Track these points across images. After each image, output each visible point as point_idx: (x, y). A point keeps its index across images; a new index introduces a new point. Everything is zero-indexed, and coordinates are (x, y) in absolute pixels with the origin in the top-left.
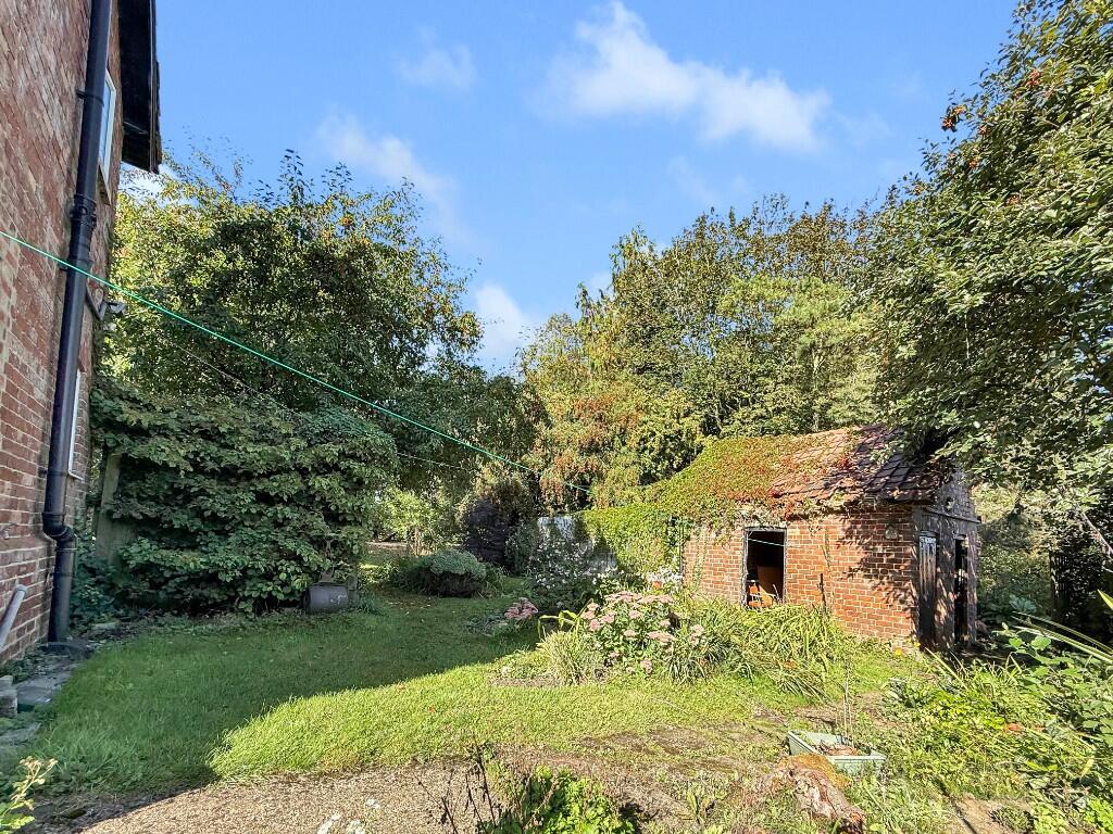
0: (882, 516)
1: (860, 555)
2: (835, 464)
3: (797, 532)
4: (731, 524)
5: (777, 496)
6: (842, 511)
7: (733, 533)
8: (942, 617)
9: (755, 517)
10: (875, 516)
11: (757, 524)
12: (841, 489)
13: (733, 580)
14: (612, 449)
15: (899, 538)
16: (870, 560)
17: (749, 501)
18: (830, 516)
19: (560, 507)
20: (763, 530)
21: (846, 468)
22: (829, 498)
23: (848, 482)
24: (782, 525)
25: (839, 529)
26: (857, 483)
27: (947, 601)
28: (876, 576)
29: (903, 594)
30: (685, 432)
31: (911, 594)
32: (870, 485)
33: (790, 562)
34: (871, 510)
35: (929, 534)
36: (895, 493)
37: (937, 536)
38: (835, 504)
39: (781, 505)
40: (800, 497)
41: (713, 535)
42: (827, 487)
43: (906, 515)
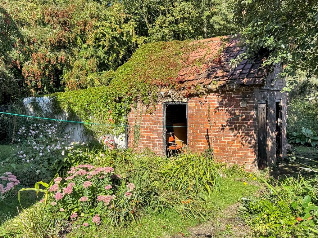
0: (238, 94)
1: (227, 117)
2: (213, 61)
3: (193, 104)
4: (155, 101)
5: (181, 82)
6: (217, 91)
7: (156, 106)
8: (270, 147)
9: (169, 96)
10: (234, 94)
11: (170, 100)
12: (216, 77)
13: (158, 135)
14: (76, 46)
15: (247, 106)
16: (233, 119)
17: (165, 85)
18: (211, 94)
19: (40, 89)
20: (174, 104)
21: (219, 63)
22: (210, 84)
23: (220, 73)
24: (185, 100)
25: (216, 102)
26: (225, 74)
27: (272, 138)
28: (236, 129)
29: (250, 138)
30: (125, 33)
31: (254, 138)
32: (232, 75)
33: (190, 122)
34: (232, 90)
35: (263, 102)
36: (244, 81)
37: (267, 102)
38: (213, 87)
39: (184, 88)
40: (194, 83)
41: (145, 108)
42: (209, 76)
43: (251, 93)
